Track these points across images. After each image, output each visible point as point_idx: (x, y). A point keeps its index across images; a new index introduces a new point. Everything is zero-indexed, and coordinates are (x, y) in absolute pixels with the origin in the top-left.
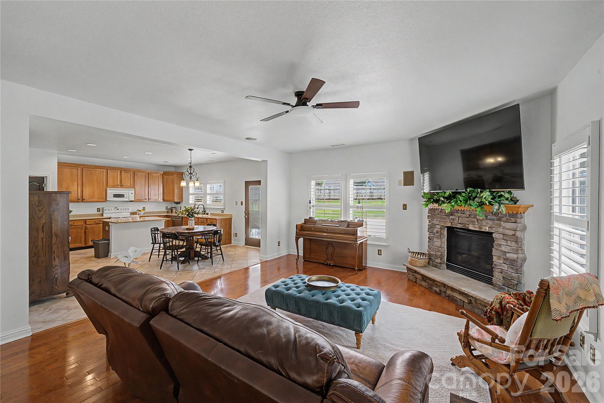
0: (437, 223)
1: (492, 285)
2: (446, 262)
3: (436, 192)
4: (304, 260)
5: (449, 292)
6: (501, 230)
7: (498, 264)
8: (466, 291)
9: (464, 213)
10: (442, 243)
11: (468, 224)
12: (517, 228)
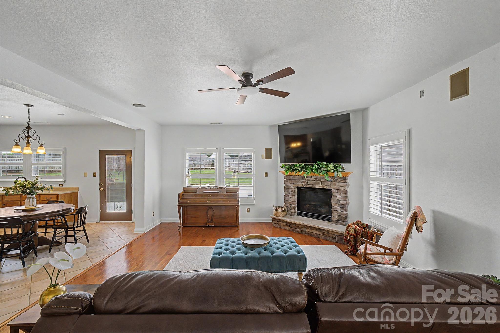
0: (293, 185)
1: (331, 221)
2: (297, 211)
3: (291, 164)
4: (183, 226)
5: (308, 230)
6: (336, 187)
7: (335, 208)
8: (323, 228)
9: (311, 178)
10: (294, 198)
11: (315, 185)
12: (346, 186)
